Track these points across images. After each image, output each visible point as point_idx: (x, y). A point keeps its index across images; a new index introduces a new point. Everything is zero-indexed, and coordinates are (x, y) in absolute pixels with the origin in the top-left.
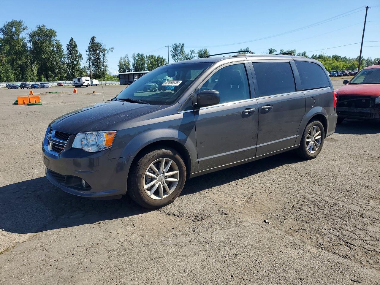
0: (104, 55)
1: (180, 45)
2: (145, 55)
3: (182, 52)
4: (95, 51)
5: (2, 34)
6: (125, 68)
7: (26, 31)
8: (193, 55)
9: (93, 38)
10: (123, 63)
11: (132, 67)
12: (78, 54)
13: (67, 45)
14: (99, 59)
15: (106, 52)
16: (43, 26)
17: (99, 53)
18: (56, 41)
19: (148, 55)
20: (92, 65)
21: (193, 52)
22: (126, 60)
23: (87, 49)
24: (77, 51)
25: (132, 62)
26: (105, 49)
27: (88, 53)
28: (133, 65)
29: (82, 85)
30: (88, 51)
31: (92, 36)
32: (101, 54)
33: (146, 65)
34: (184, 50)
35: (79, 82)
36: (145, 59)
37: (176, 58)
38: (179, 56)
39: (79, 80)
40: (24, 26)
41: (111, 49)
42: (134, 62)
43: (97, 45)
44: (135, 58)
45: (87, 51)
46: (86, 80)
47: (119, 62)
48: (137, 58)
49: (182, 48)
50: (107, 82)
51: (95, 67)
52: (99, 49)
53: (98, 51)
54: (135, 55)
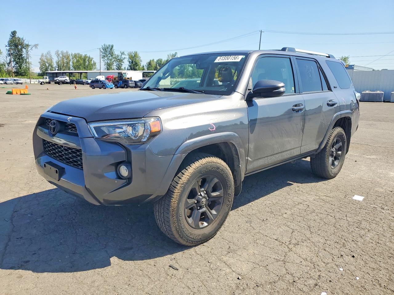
0: (27, 52)
1: (109, 45)
2: (70, 53)
3: (112, 54)
4: (16, 46)
6: (47, 66)
8: (123, 56)
9: (14, 33)
10: (45, 60)
11: (55, 65)
14: (22, 55)
15: (29, 48)
17: (21, 49)
19: (73, 53)
20: (13, 61)
21: (123, 53)
22: (49, 57)
23: (7, 44)
25: (55, 60)
26: (28, 45)
27: (8, 48)
28: (57, 63)
30: (8, 45)
31: (13, 31)
32: (24, 50)
33: (71, 63)
34: (114, 51)
36: (71, 57)
37: (106, 59)
38: (109, 57)
41: (36, 46)
42: (57, 59)
43: (19, 40)
44: (58, 55)
45: (6, 46)
47: (40, 59)
48: (61, 55)
49: (111, 49)
50: (31, 80)
51: (17, 63)
52: (21, 44)
53: (20, 47)
54: (59, 52)
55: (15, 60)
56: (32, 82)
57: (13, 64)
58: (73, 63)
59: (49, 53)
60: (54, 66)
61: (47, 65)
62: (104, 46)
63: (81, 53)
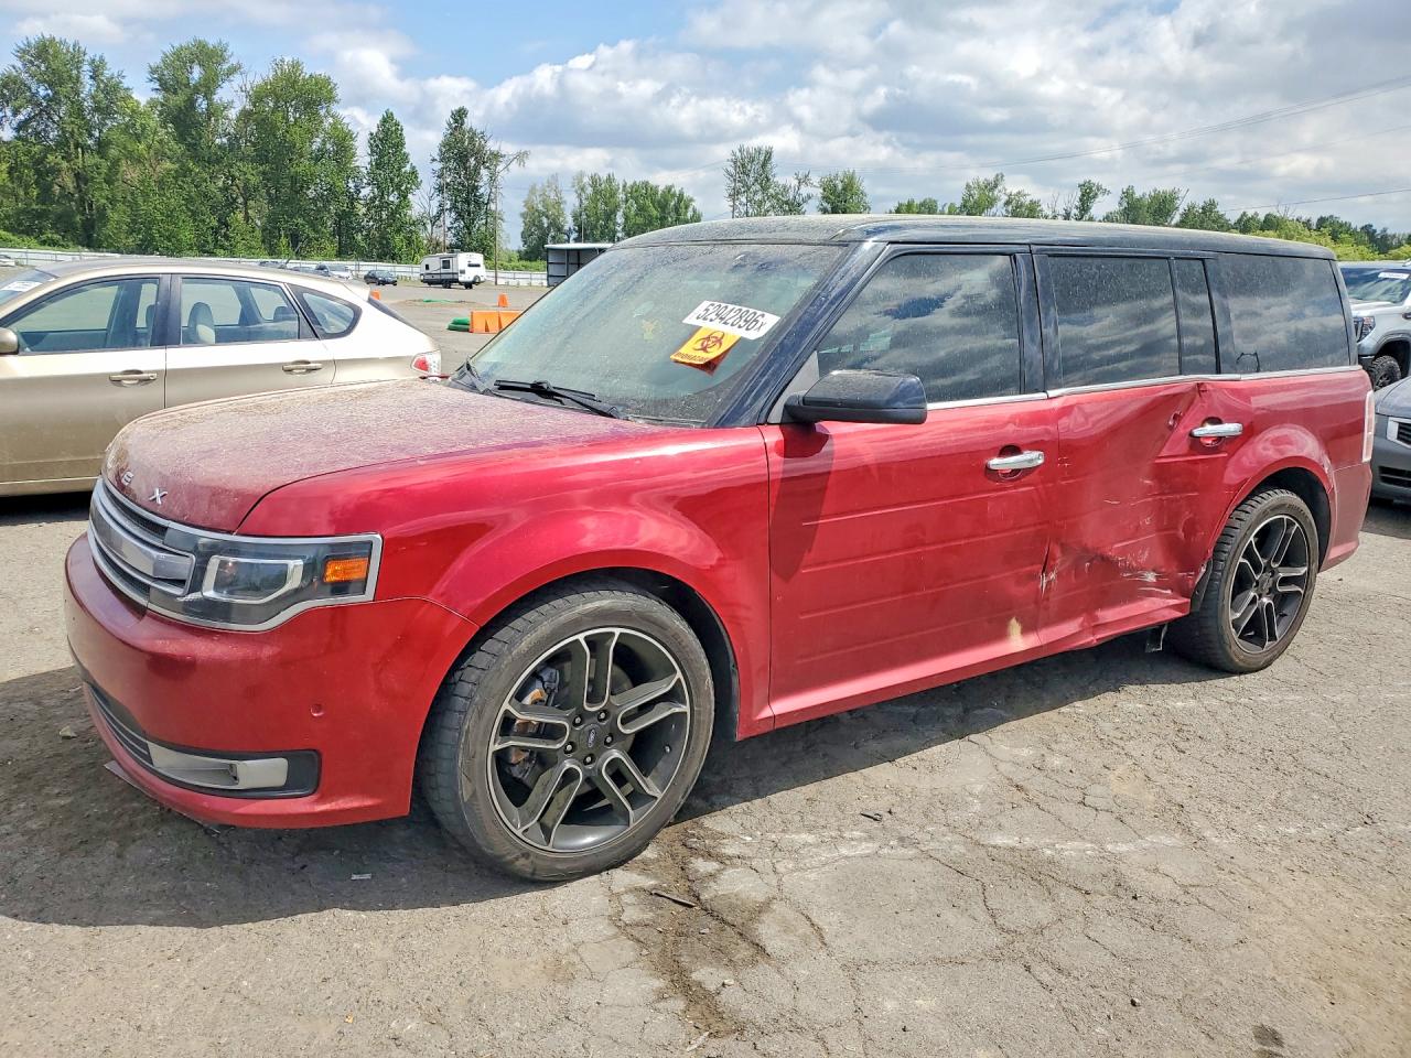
0: (493, 178)
1: (759, 151)
2: (619, 180)
3: (765, 181)
4: (462, 158)
5: (157, 86)
6: (546, 225)
7: (237, 79)
8: (804, 191)
10: (540, 207)
11: (569, 223)
12: (408, 168)
13: (372, 134)
14: (476, 188)
15: (501, 166)
16: (296, 65)
17: (476, 170)
18: (331, 120)
19: (630, 183)
20: (450, 210)
21: (804, 180)
22: (552, 195)
23: (436, 154)
24: (405, 158)
25: (571, 203)
26: (496, 156)
27: (438, 166)
28: (576, 217)
29: (457, 281)
30: (438, 158)
31: (457, 108)
32: (484, 172)
33: (620, 219)
34: (775, 171)
35: (443, 271)
36: (621, 196)
37: (744, 200)
38: (755, 193)
39: (446, 264)
40: (233, 61)
41: (521, 157)
42: (577, 204)
43: (472, 139)
44: (582, 189)
45: (434, 160)
46: (470, 266)
47: (526, 203)
48: (589, 190)
49: (764, 164)
50: (499, 275)
51: (460, 216)
52: (478, 153)
53: (472, 161)
54: (586, 180)
55: (454, 207)
56: (500, 282)
57: (448, 218)
58: (627, 218)
59: (552, 182)
60: (566, 228)
61: (545, 221)
62: (738, 154)
63: (653, 183)
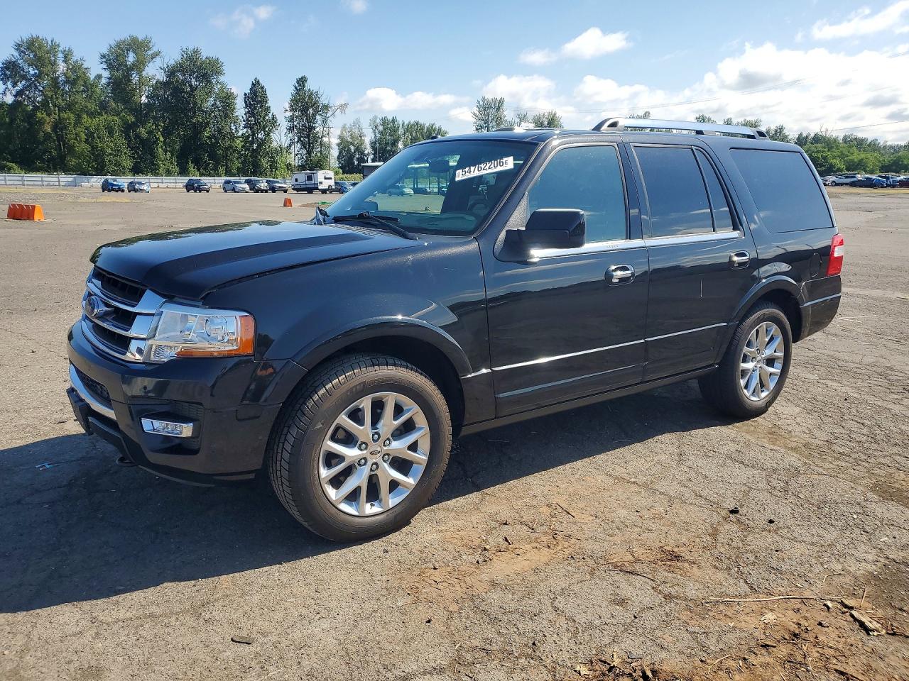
0: (325, 121)
1: (495, 100)
2: (399, 121)
3: (499, 120)
4: (304, 109)
5: (105, 66)
6: (353, 151)
7: (158, 62)
9: (302, 81)
10: (349, 139)
11: (368, 149)
12: (270, 116)
13: (246, 95)
14: (313, 128)
15: (329, 113)
16: (196, 52)
17: (314, 115)
18: (219, 86)
19: (406, 123)
20: (298, 142)
21: (523, 118)
22: (356, 131)
23: (287, 106)
24: (268, 109)
25: (369, 137)
26: (326, 107)
27: (289, 114)
28: (372, 145)
29: (317, 189)
30: (288, 109)
31: (300, 76)
32: (318, 117)
34: (505, 113)
35: (307, 182)
36: (401, 131)
39: (310, 178)
40: (155, 49)
41: (343, 107)
42: (373, 137)
43: (310, 96)
44: (376, 127)
45: (286, 111)
46: (325, 178)
47: (340, 137)
48: (381, 128)
49: (498, 109)
51: (303, 145)
52: (315, 106)
53: (311, 111)
54: (378, 121)
55: (299, 139)
57: (296, 148)
59: (356, 123)
60: (366, 152)
61: (352, 148)
62: (481, 102)
63: (421, 122)
